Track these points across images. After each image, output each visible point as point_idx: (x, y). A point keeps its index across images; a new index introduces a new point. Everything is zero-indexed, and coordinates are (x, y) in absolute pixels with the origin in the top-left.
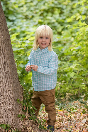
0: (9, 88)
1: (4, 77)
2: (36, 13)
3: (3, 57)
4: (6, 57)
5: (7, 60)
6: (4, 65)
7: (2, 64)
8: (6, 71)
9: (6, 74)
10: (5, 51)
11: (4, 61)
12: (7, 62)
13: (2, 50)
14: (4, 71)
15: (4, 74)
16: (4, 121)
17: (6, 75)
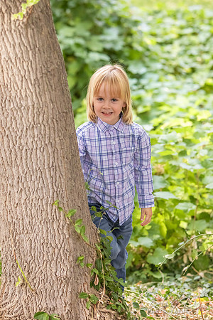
0: (61, 227)
1: (49, 199)
2: (203, 63)
3: (50, 152)
4: (57, 153)
5: (60, 162)
6: (52, 172)
7: (47, 170)
8: (55, 187)
9: (55, 193)
10: (57, 139)
11: (51, 163)
12: (59, 166)
13: (49, 137)
14: (50, 185)
15: (51, 194)
16: (44, 306)
17: (55, 195)
